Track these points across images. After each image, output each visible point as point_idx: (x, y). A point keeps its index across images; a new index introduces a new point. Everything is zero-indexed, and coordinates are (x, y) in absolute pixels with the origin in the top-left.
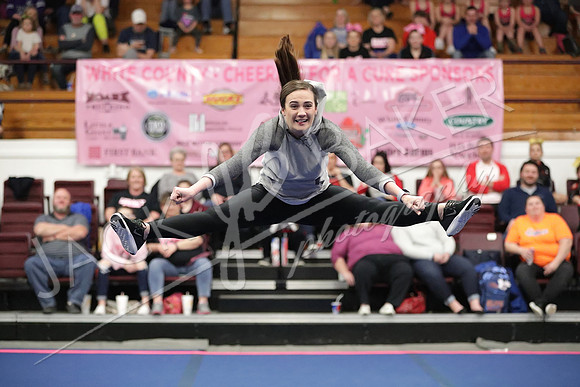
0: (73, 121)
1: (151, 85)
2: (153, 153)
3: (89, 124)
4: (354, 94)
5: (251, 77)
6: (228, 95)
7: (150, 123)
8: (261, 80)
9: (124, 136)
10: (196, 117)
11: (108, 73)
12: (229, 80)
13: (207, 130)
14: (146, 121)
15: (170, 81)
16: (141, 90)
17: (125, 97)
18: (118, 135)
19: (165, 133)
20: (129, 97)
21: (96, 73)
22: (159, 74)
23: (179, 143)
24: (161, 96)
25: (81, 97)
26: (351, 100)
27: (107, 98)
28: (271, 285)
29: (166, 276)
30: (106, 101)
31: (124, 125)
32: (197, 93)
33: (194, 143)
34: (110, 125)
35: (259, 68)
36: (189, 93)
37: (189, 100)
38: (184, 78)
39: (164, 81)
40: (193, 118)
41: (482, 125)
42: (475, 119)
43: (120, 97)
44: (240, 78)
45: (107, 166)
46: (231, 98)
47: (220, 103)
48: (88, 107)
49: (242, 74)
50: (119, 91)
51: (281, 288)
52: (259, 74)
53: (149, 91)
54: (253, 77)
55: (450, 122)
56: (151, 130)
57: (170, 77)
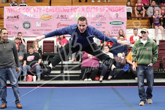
0: (3, 23)
1: (25, 14)
2: (26, 33)
3: (7, 25)
4: (84, 15)
5: (54, 11)
8: (57, 12)
9: (17, 29)
11: (13, 10)
12: (48, 12)
13: (41, 26)
16: (23, 15)
17: (18, 17)
18: (16, 28)
19: (29, 27)
20: (19, 17)
21: (9, 10)
22: (27, 10)
23: (33, 30)
24: (28, 16)
25: (5, 17)
27: (13, 17)
28: (59, 72)
30: (12, 18)
31: (18, 25)
33: (38, 30)
34: (13, 25)
35: (56, 8)
37: (36, 18)
38: (35, 11)
39: (29, 12)
40: (37, 23)
41: (121, 24)
43: (16, 17)
44: (51, 11)
45: (13, 37)
46: (48, 17)
47: (45, 18)
48: (7, 20)
50: (16, 15)
52: (56, 10)
53: (25, 15)
57: (31, 11)
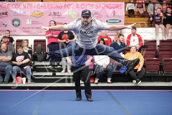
1: (15, 10)
2: (15, 31)
4: (78, 13)
5: (46, 7)
6: (39, 13)
7: (14, 22)
8: (49, 8)
9: (6, 26)
10: (28, 19)
11: (1, 6)
12: (39, 8)
13: (32, 24)
14: (13, 21)
15: (20, 8)
16: (12, 11)
22: (17, 6)
23: (23, 28)
26: (77, 15)
27: (1, 14)
28: (51, 74)
29: (17, 72)
32: (29, 12)
33: (28, 28)
34: (2, 22)
35: (48, 4)
36: (26, 12)
38: (25, 7)
39: (19, 8)
40: (28, 20)
41: (118, 22)
42: (116, 21)
43: (5, 14)
44: (42, 7)
45: (1, 35)
46: (40, 14)
47: (36, 15)
49: (43, 6)
50: (4, 12)
51: (54, 75)
52: (48, 6)
54: (47, 7)
55: (108, 21)
56: (15, 24)
57: (21, 7)
